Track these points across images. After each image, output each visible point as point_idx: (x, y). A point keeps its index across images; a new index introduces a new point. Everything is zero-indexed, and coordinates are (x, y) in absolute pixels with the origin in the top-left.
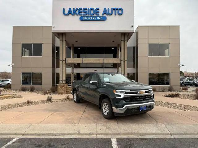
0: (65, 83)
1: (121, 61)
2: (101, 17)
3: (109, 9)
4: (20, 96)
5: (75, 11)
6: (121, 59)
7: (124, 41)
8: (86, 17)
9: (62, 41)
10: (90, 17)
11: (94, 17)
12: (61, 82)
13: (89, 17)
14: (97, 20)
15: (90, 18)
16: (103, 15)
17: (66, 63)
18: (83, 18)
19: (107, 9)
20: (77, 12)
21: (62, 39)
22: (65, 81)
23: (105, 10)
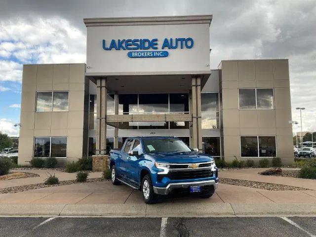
0: (105, 154)
1: (192, 118)
2: (160, 52)
3: (171, 39)
4: (36, 175)
5: (120, 43)
6: (192, 114)
7: (196, 87)
8: (138, 52)
9: (101, 88)
10: (143, 52)
11: (150, 52)
12: (97, 152)
13: (141, 52)
14: (153, 57)
15: (144, 54)
16: (163, 49)
17: (106, 122)
18: (133, 55)
19: (169, 39)
20: (124, 45)
21: (101, 84)
22: (105, 150)
23: (166, 40)
